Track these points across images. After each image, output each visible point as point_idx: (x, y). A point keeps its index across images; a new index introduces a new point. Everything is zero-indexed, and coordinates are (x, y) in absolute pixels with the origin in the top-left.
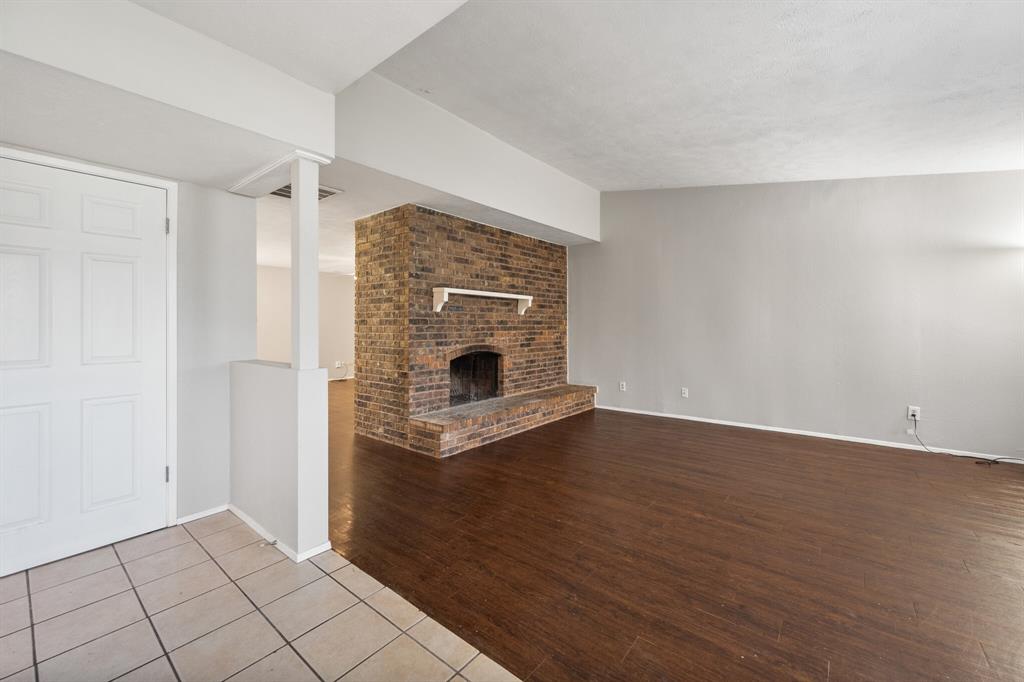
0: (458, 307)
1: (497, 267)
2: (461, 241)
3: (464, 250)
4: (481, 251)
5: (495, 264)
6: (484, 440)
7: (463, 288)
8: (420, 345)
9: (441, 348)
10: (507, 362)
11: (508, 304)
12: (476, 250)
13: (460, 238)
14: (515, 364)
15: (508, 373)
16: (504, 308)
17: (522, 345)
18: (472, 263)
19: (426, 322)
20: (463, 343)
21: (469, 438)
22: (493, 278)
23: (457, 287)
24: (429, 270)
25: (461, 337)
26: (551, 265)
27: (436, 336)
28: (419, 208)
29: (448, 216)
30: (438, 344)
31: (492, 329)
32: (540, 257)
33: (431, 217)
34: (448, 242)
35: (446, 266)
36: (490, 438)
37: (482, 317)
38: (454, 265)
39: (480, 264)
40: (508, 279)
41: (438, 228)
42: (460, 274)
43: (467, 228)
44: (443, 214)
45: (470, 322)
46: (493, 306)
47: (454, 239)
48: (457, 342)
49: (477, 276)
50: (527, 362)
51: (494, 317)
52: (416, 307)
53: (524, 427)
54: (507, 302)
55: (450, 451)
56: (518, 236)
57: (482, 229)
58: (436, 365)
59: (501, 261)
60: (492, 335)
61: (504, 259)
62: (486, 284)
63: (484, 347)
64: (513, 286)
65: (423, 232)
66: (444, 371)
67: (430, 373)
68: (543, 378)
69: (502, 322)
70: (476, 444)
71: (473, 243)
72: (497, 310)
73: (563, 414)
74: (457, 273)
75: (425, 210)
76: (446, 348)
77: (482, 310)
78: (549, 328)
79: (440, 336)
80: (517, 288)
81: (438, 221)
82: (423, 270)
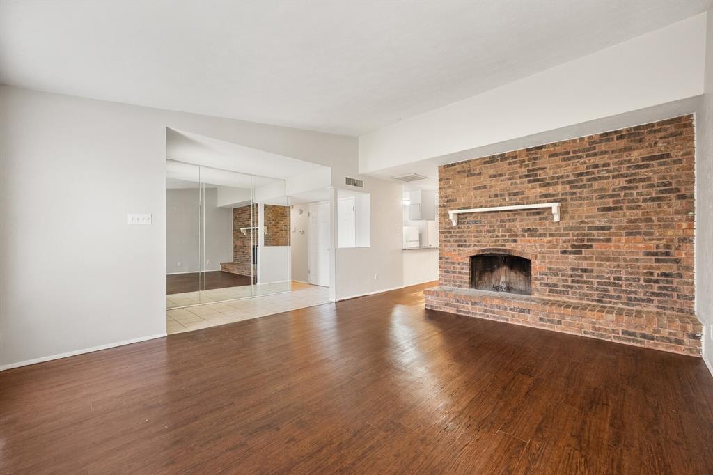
0: (476, 221)
1: (522, 183)
2: (480, 174)
3: (484, 180)
4: (501, 175)
5: (518, 181)
6: (458, 311)
7: (481, 207)
8: (446, 246)
9: (461, 249)
10: (536, 266)
11: (538, 213)
12: (495, 176)
13: (477, 173)
14: (550, 269)
15: (539, 276)
16: (531, 217)
17: (564, 252)
18: (491, 186)
19: (450, 232)
20: (481, 246)
21: (446, 305)
22: (516, 194)
23: (475, 208)
24: (453, 201)
25: (479, 241)
26: (635, 155)
27: (457, 241)
28: (444, 166)
29: (466, 162)
30: (459, 246)
31: (517, 236)
32: (606, 152)
33: (453, 168)
34: (466, 179)
35: (464, 195)
36: (465, 312)
37: (502, 226)
38: (472, 193)
39: (499, 185)
40: (539, 190)
41: (459, 172)
42: (478, 198)
43: (485, 163)
44: (462, 163)
45: (488, 231)
46: (517, 216)
47: (474, 175)
48: (475, 245)
49: (496, 196)
50: (574, 270)
51: (518, 227)
52: (444, 224)
54: (537, 212)
56: (554, 145)
57: (502, 157)
58: (457, 259)
59: (527, 176)
60: (515, 241)
61: (533, 176)
62: (507, 199)
63: (505, 250)
64: (546, 196)
65: (447, 179)
66: (464, 264)
67: (453, 263)
68: (612, 293)
69: (529, 230)
70: (453, 311)
71: (492, 172)
72: (521, 221)
74: (475, 198)
75: (448, 166)
76: (465, 249)
77: (502, 221)
79: (461, 241)
80: (554, 196)
81: (458, 168)
82: (448, 201)
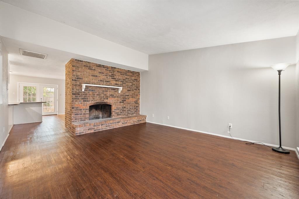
0: (92, 90)
1: (110, 78)
2: (94, 70)
3: (96, 73)
4: (103, 73)
5: (109, 77)
6: (95, 130)
7: (95, 84)
8: (76, 101)
9: (85, 102)
10: (114, 108)
11: (114, 90)
12: (101, 73)
13: (93, 69)
14: (117, 108)
15: (114, 111)
16: (113, 91)
17: (120, 102)
18: (99, 77)
19: (79, 94)
20: (95, 101)
21: (88, 130)
22: (108, 82)
23: (92, 84)
24: (81, 79)
25: (94, 99)
26: (133, 78)
27: (83, 99)
28: (76, 60)
29: (88, 62)
30: (84, 101)
31: (108, 97)
32: (128, 75)
33: (81, 62)
34: (88, 70)
35: (87, 77)
36: (98, 130)
37: (103, 93)
38: (91, 77)
39: (102, 77)
40: (114, 82)
41: (84, 66)
42: (94, 80)
43: (97, 66)
44: (86, 62)
45: (98, 95)
46: (108, 90)
47: (92, 69)
48: (92, 101)
49: (101, 81)
50: (122, 107)
51: (108, 94)
52: (75, 89)
53: (114, 127)
54: (114, 89)
55: (80, 133)
56: (118, 69)
57: (104, 66)
58: (83, 107)
59: (111, 76)
60: (107, 99)
61: (113, 76)
62: (105, 83)
63: (104, 102)
64: (116, 84)
65: (78, 67)
66: (86, 109)
67: (81, 110)
68: (129, 113)
69: (112, 95)
70: (92, 131)
71: (100, 71)
72: (110, 91)
73: (132, 124)
74: (92, 80)
75: (78, 60)
76: (87, 102)
77: (103, 91)
78: (132, 97)
79: (85, 99)
80: (118, 85)
81: (84, 64)
82: (78, 78)
